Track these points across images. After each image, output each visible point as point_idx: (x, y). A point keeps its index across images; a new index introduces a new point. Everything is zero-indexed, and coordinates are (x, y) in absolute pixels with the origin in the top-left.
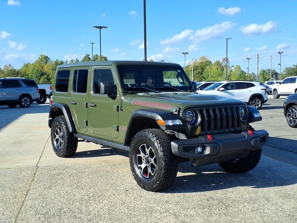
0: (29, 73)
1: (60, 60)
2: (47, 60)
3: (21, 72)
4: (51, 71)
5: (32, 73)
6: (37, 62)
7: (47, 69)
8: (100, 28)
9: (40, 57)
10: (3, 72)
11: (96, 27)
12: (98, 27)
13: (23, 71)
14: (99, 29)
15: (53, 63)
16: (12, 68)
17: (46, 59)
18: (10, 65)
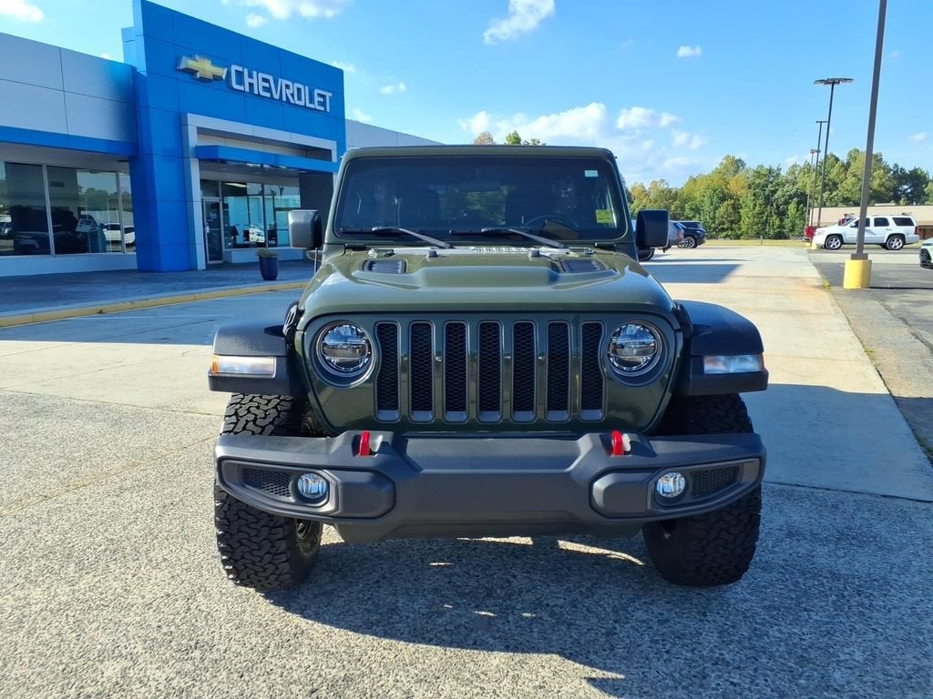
0: (697, 195)
1: (767, 167)
2: (738, 167)
3: (681, 194)
4: (744, 191)
5: (704, 196)
6: (718, 172)
7: (736, 185)
8: (834, 82)
9: (725, 162)
10: (646, 195)
11: (822, 81)
12: (826, 82)
13: (686, 190)
14: (831, 86)
15: (751, 173)
16: (665, 187)
17: (738, 164)
18: (663, 181)
